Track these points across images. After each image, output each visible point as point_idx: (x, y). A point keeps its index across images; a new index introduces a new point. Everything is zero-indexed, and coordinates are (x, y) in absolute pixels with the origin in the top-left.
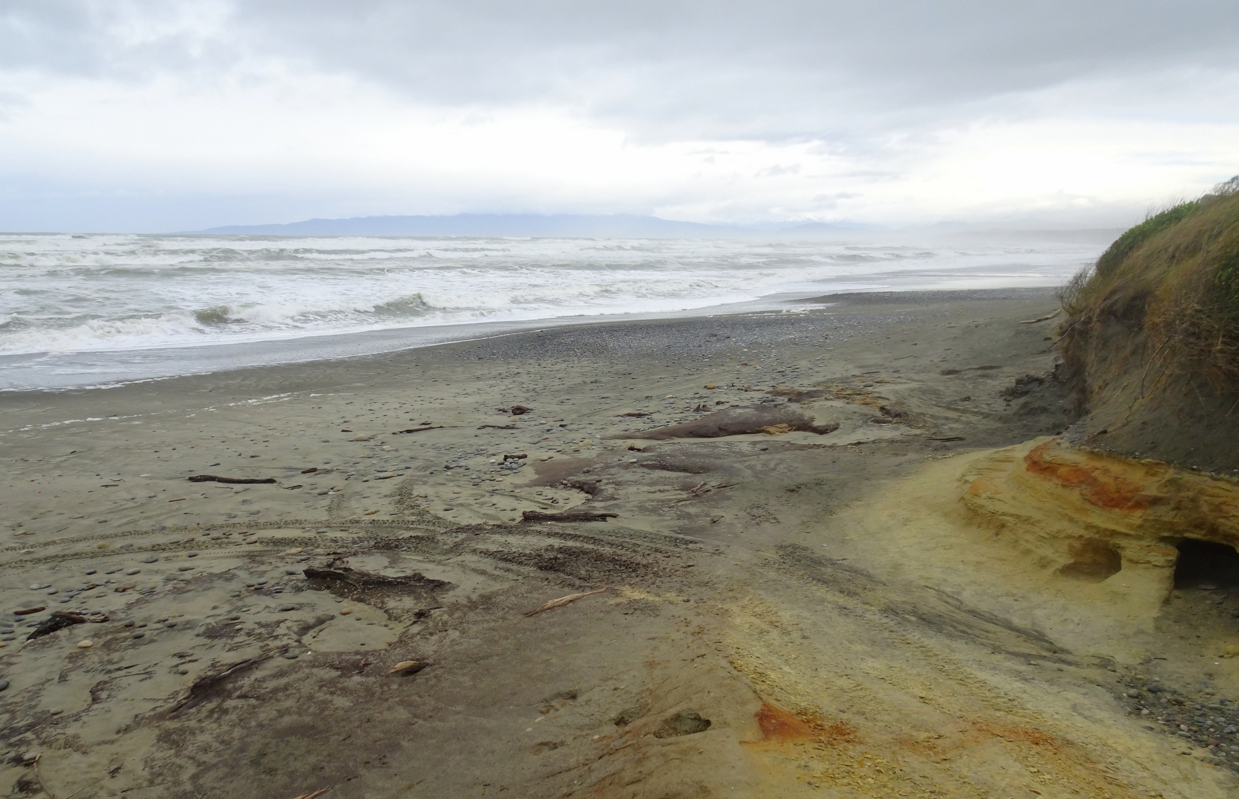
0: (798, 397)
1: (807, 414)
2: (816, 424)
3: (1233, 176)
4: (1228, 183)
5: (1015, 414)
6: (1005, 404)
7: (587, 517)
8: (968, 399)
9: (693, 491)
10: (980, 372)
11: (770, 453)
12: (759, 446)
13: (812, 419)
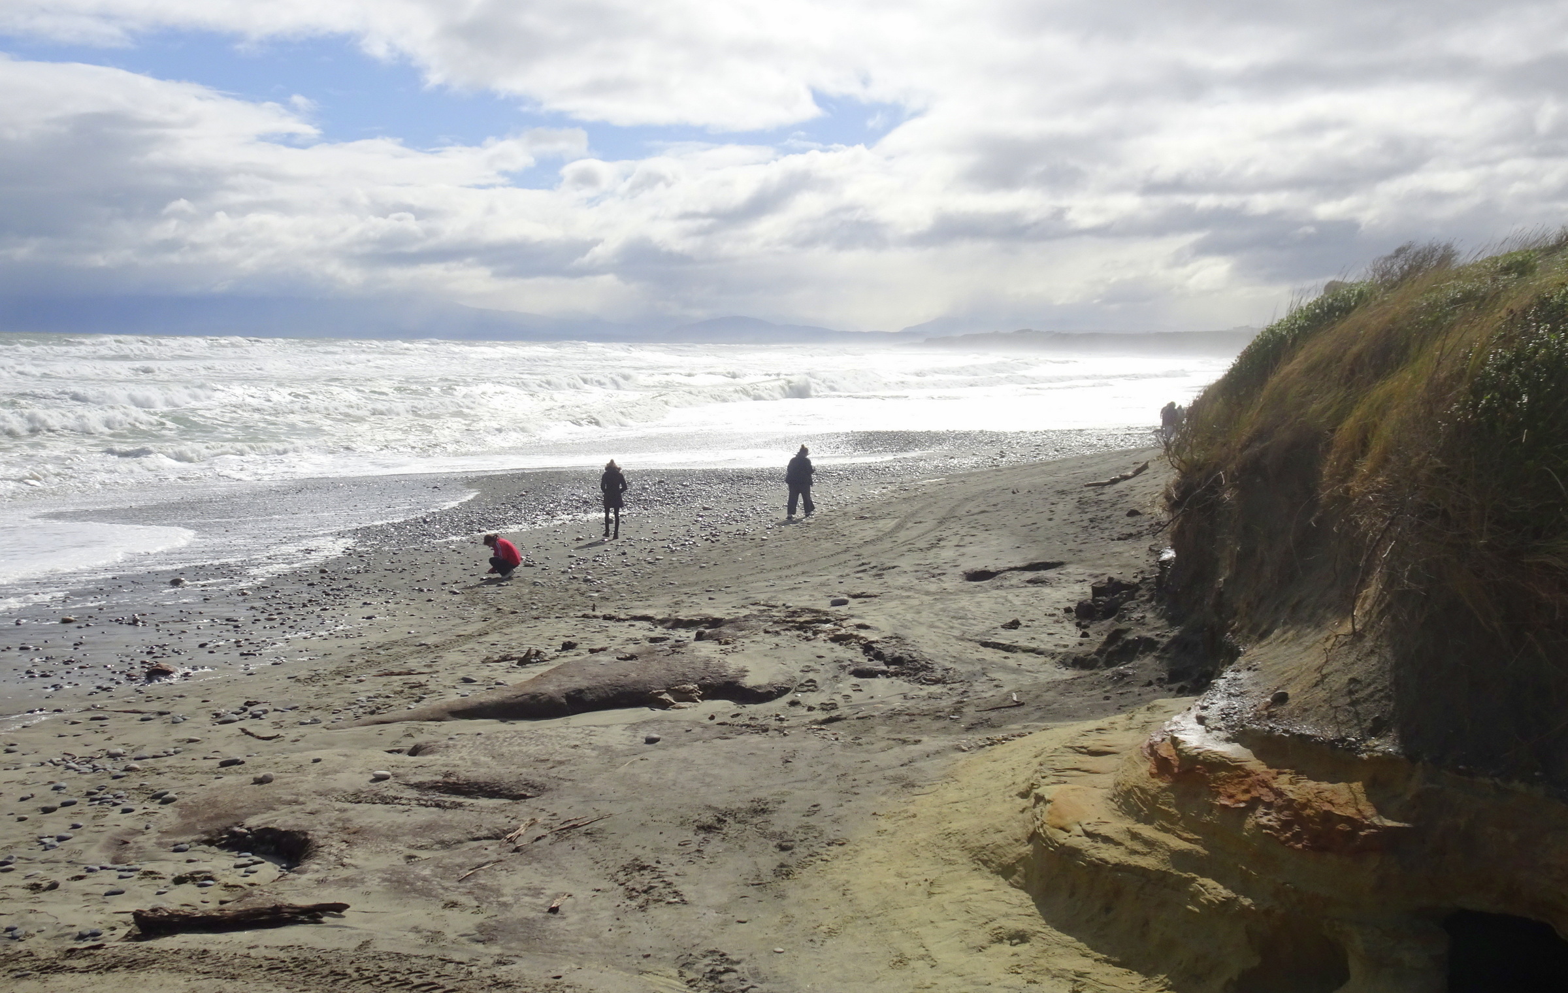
0: (709, 628)
1: (733, 663)
2: (749, 682)
3: (1397, 247)
4: (1391, 257)
5: (1099, 652)
6: (1080, 633)
7: (277, 917)
8: (1015, 625)
9: (510, 840)
10: (1029, 575)
11: (664, 748)
12: (643, 734)
13: (743, 672)
